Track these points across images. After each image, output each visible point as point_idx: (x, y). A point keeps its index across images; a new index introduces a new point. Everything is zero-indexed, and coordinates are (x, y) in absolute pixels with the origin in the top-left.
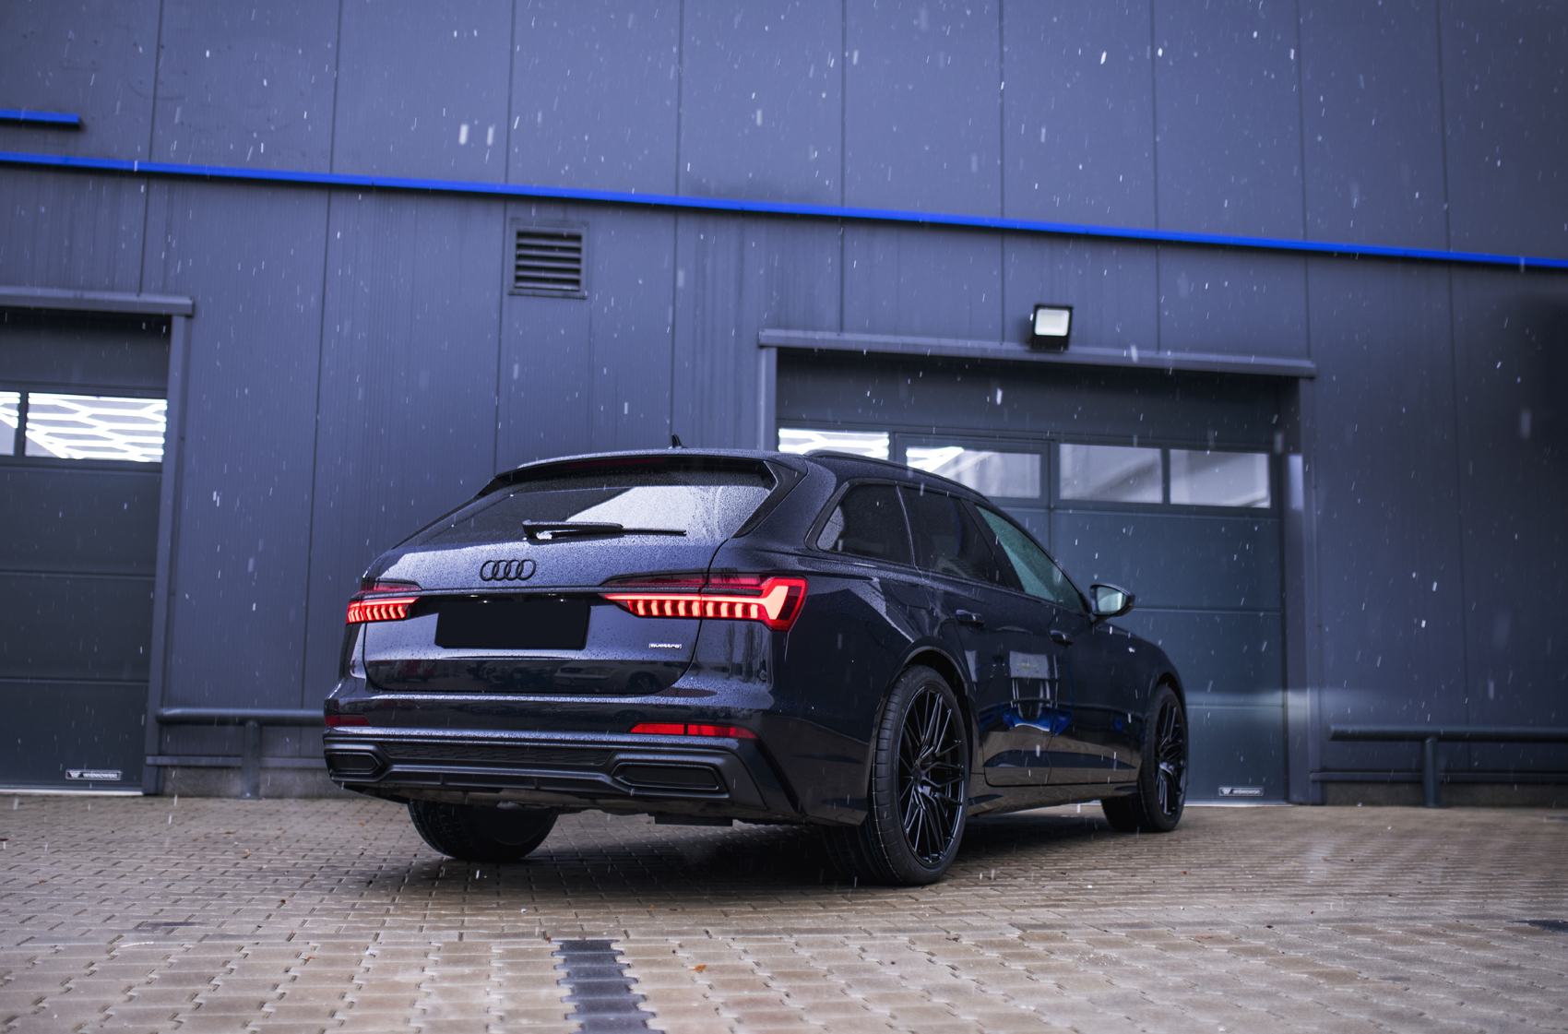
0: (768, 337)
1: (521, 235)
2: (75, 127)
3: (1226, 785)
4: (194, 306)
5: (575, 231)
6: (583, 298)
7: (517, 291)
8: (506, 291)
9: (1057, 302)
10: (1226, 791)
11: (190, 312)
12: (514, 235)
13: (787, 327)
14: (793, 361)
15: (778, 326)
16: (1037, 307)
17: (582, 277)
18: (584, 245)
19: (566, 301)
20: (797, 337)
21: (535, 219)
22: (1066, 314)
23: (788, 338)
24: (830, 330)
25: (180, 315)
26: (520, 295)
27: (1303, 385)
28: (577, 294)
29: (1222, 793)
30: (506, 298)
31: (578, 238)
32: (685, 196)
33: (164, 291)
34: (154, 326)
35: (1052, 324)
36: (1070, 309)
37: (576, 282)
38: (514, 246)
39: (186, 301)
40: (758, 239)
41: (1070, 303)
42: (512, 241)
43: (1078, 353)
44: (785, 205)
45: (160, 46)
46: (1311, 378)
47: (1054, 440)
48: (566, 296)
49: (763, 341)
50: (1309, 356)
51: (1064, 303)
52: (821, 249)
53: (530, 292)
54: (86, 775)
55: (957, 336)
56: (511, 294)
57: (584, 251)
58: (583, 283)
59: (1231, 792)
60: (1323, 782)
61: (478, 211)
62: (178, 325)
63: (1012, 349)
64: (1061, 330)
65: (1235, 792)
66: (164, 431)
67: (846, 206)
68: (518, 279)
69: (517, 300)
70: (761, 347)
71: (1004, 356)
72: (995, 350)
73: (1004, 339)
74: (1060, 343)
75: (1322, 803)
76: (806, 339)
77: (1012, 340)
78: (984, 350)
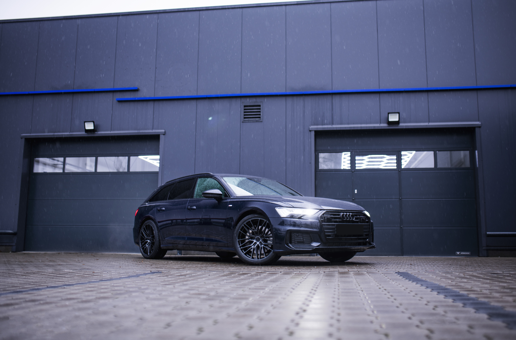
0: (312, 128)
1: (245, 106)
2: (136, 90)
3: (458, 251)
4: (165, 132)
5: (259, 104)
6: (262, 122)
7: (244, 121)
8: (241, 121)
9: (396, 112)
10: (458, 253)
12: (243, 107)
13: (317, 125)
14: (319, 134)
15: (315, 125)
16: (389, 113)
17: (261, 116)
18: (261, 107)
19: (257, 123)
20: (320, 127)
21: (249, 102)
22: (398, 115)
23: (317, 128)
24: (329, 125)
25: (162, 134)
27: (477, 129)
28: (260, 121)
29: (457, 253)
30: (241, 123)
31: (260, 106)
32: (289, 92)
33: (158, 129)
34: (156, 138)
35: (394, 118)
36: (399, 113)
37: (260, 118)
38: (243, 110)
39: (163, 131)
40: (309, 101)
41: (399, 111)
43: (402, 125)
44: (316, 91)
45: (156, 68)
46: (480, 127)
47: (399, 151)
48: (257, 121)
49: (310, 129)
50: (479, 121)
52: (326, 102)
53: (248, 121)
55: (367, 123)
56: (243, 122)
57: (261, 109)
58: (261, 118)
59: (460, 253)
60: (487, 250)
61: (234, 101)
62: (162, 137)
63: (384, 125)
64: (397, 119)
65: (461, 253)
67: (333, 90)
68: (245, 118)
69: (244, 123)
70: (310, 131)
71: (380, 128)
72: (378, 127)
73: (380, 123)
74: (397, 123)
75: (487, 256)
76: (322, 128)
77: (383, 123)
78: (375, 127)
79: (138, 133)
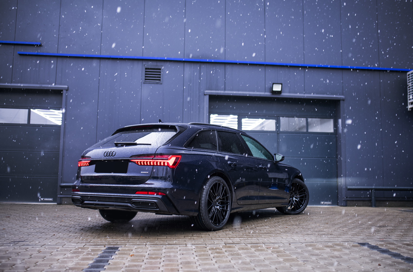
0: (207, 92)
1: (146, 69)
3: (323, 201)
4: (68, 88)
5: (159, 68)
6: (161, 84)
7: (145, 82)
8: (143, 82)
10: (322, 203)
11: (67, 89)
12: (145, 69)
13: (211, 90)
14: (213, 98)
15: (209, 89)
16: (273, 84)
17: (161, 79)
19: (157, 84)
20: (214, 92)
21: (150, 64)
22: (280, 85)
23: (211, 93)
24: (222, 90)
25: (65, 90)
26: (146, 83)
27: (341, 102)
28: (160, 83)
29: (321, 203)
30: (143, 84)
31: (160, 69)
32: (186, 58)
33: (61, 84)
34: (58, 93)
35: (277, 88)
36: (282, 84)
37: (160, 80)
38: (144, 72)
39: (67, 87)
40: (205, 68)
41: (282, 82)
42: (144, 70)
43: (283, 94)
45: (60, 25)
46: (344, 100)
47: (279, 116)
48: (157, 83)
49: (205, 93)
50: (343, 95)
51: (280, 83)
52: (220, 70)
53: (148, 82)
54: (45, 199)
55: (254, 91)
56: (144, 83)
57: (161, 72)
60: (347, 201)
61: (136, 63)
62: (64, 92)
63: (268, 94)
64: (279, 89)
65: (325, 203)
66: (62, 117)
67: (226, 60)
68: (146, 79)
69: (145, 84)
70: (205, 95)
71: (265, 96)
72: (263, 95)
73: (265, 92)
74: (279, 93)
75: (346, 206)
76: (216, 93)
77: (268, 92)
78: (261, 95)
79: (40, 87)
